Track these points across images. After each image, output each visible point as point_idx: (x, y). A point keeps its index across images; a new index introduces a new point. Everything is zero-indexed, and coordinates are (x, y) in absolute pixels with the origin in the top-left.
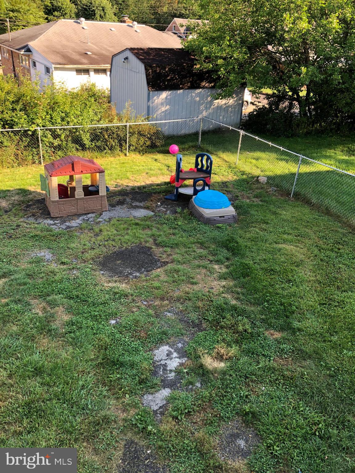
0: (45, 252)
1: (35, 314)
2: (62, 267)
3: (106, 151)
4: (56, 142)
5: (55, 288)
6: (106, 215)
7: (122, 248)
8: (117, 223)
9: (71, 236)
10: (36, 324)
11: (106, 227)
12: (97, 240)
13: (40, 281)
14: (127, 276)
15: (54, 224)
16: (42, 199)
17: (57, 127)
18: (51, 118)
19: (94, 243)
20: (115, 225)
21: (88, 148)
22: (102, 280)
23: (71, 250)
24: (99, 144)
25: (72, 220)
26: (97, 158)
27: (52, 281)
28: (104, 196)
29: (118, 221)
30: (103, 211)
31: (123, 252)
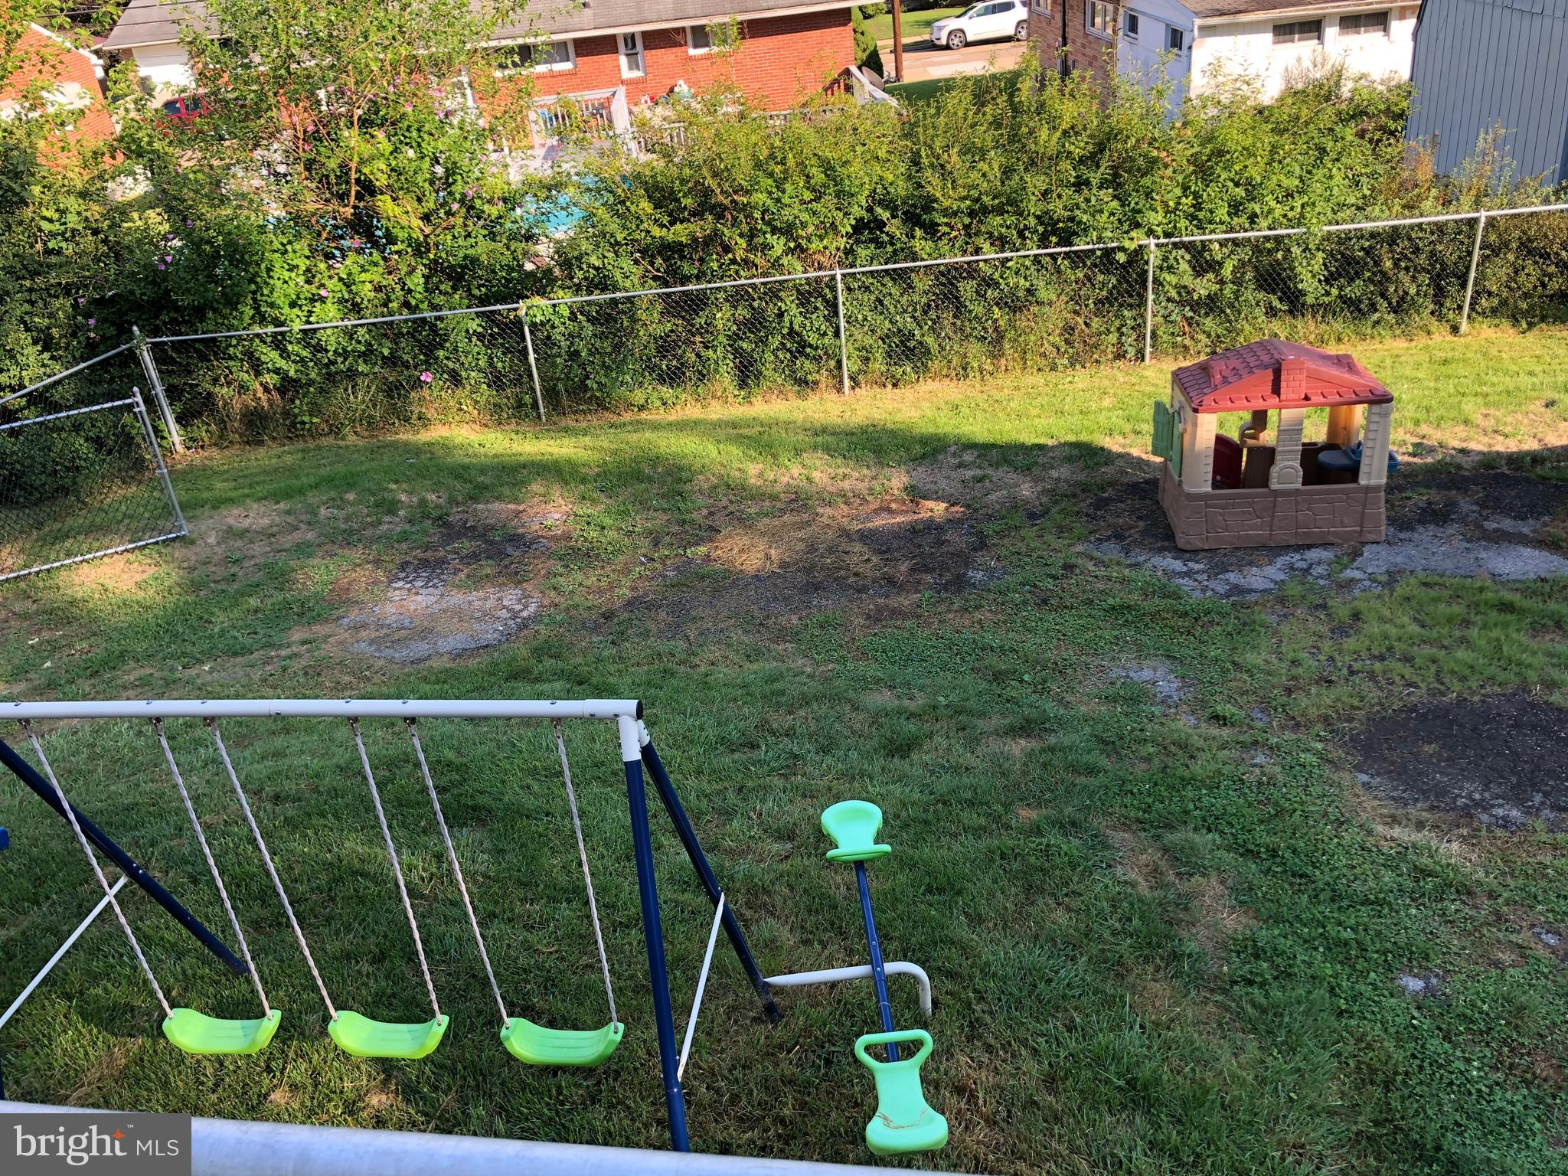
0: (1155, 670)
1: (1126, 882)
2: (1215, 731)
3: (1377, 315)
4: (1203, 287)
5: (1191, 806)
6: (1376, 559)
7: (1443, 694)
8: (1421, 593)
9: (1245, 624)
10: (1130, 920)
11: (1375, 604)
12: (1340, 651)
13: (1140, 768)
14: (1467, 813)
15: (1188, 574)
16: (1147, 482)
17: (1213, 237)
18: (1198, 206)
19: (1331, 659)
20: (1414, 603)
21: (1312, 306)
22: (1365, 810)
23: (1245, 676)
24: (1354, 290)
25: (1251, 564)
26: (1339, 340)
27: (1183, 779)
28: (1376, 489)
29: (1426, 584)
30: (1364, 544)
31: (1447, 712)
